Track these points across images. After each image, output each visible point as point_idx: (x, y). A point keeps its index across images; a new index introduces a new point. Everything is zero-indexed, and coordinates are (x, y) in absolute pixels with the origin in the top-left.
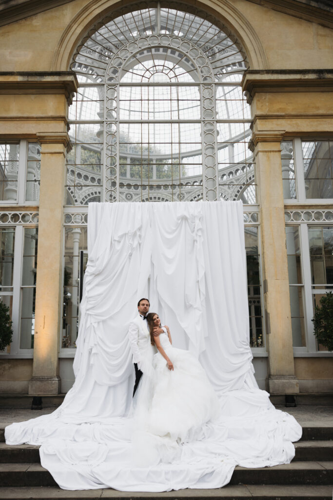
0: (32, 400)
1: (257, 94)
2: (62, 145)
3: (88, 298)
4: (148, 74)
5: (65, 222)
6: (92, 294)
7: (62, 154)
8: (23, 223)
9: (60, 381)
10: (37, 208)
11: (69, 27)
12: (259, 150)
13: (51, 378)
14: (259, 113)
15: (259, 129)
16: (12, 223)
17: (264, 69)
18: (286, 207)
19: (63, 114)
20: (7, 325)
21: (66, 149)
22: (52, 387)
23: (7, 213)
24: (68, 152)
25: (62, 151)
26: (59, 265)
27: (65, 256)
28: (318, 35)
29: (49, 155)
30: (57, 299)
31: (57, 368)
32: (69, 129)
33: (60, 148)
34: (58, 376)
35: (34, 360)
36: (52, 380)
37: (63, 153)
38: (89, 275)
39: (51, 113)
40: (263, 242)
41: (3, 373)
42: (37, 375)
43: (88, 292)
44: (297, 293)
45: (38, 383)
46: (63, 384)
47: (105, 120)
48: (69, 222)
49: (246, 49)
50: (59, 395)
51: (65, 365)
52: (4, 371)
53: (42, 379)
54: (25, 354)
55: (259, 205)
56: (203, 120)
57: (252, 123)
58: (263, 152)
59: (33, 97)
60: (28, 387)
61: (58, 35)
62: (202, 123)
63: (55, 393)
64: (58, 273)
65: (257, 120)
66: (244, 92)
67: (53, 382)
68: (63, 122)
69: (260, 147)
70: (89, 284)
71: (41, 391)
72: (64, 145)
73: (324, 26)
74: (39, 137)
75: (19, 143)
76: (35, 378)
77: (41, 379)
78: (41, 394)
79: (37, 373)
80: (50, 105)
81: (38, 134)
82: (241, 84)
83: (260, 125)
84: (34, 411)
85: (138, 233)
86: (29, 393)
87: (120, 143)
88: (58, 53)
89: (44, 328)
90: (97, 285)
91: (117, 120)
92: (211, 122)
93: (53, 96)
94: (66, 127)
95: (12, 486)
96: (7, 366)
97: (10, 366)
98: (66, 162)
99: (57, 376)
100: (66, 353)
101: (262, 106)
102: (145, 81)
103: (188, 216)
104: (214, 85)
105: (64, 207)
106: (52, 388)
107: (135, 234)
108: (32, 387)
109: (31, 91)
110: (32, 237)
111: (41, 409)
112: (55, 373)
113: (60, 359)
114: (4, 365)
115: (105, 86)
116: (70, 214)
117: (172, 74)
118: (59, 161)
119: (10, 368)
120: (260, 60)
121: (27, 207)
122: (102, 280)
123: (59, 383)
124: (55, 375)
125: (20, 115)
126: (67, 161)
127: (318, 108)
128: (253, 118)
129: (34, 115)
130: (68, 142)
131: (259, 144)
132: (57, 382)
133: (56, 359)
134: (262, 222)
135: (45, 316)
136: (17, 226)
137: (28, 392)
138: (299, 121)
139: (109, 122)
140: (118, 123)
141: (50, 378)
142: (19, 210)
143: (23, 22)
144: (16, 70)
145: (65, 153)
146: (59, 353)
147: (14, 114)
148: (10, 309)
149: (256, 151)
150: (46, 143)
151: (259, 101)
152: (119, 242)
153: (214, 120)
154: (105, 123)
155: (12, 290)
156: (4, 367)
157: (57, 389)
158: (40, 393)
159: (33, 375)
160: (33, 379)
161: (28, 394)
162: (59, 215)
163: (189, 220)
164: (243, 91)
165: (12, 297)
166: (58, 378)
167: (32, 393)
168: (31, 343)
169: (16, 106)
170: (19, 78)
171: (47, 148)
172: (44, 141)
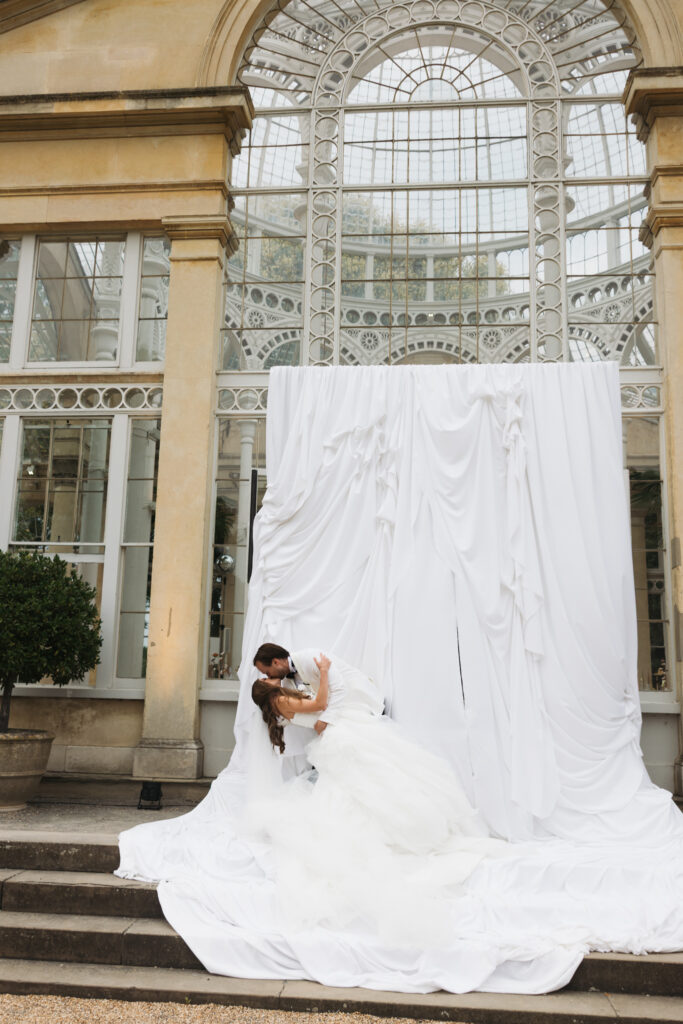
0: (139, 789)
1: (659, 120)
2: (215, 243)
3: (263, 572)
4: (408, 85)
5: (220, 406)
6: (273, 563)
7: (216, 262)
8: (128, 408)
9: (201, 749)
10: (159, 377)
12: (664, 244)
13: (182, 744)
14: (664, 162)
15: (664, 199)
16: (106, 409)
17: (676, 65)
19: (218, 177)
20: (91, 627)
21: (224, 251)
22: (185, 763)
23: (95, 387)
24: (228, 256)
25: (215, 254)
26: (203, 500)
27: (217, 480)
29: (187, 263)
30: (199, 575)
31: (195, 723)
32: (231, 206)
33: (211, 247)
34: (198, 740)
35: (147, 703)
36: (184, 746)
37: (218, 258)
38: (267, 522)
39: (194, 176)
40: (670, 453)
41: (79, 728)
42: (151, 736)
43: (265, 558)
45: (155, 753)
46: (208, 758)
47: (310, 185)
48: (228, 407)
49: (635, 19)
50: (199, 781)
51: (214, 720)
52: (81, 723)
53: (163, 743)
54: (128, 689)
55: (662, 369)
56: (534, 180)
57: (649, 183)
58: (673, 248)
59: (155, 141)
60: (133, 761)
61: (213, 10)
62: (531, 186)
63: (190, 775)
64: (202, 515)
65: (660, 178)
66: (630, 116)
67: (187, 751)
68: (220, 192)
69: (665, 237)
70: (268, 541)
71: (159, 771)
72: (221, 242)
74: (167, 226)
75: (123, 239)
76: (146, 741)
77: (160, 745)
78: (159, 777)
79: (151, 730)
80: (193, 158)
81: (164, 221)
82: (623, 99)
83: (666, 190)
84: (144, 811)
85: (377, 432)
86: (135, 774)
87: (343, 236)
88: (213, 47)
89: (168, 634)
90: (284, 544)
91: (337, 186)
92: (553, 185)
93: (199, 139)
94: (226, 203)
95: (92, 962)
96: (88, 713)
97: (94, 713)
98: (223, 277)
99: (195, 739)
100: (219, 689)
101: (673, 146)
102: (403, 98)
103: (494, 394)
104: (559, 103)
105: (217, 374)
106: (184, 766)
107: (369, 433)
108: (140, 760)
109: (151, 130)
110: (147, 436)
111: (159, 808)
112: (192, 732)
113: (202, 703)
114: (81, 712)
115: (313, 113)
116: (231, 390)
117: (462, 83)
118: (210, 275)
119: (94, 718)
120: (667, 43)
121: (138, 376)
122: (294, 533)
123: (199, 754)
124: (191, 737)
125: (127, 181)
126: (226, 275)
128: (650, 175)
129: (158, 180)
130: (231, 236)
131: (664, 233)
132: (195, 751)
133: (194, 703)
134: (668, 407)
135: (171, 610)
136: (116, 416)
137: (131, 770)
139: (319, 191)
140: (339, 192)
141: (179, 744)
142: (121, 382)
144: (121, 88)
145: (223, 258)
146: (200, 689)
147: (116, 178)
148: (96, 593)
149: (656, 248)
150: (181, 238)
151: (663, 134)
152: (334, 450)
153: (557, 179)
154: (311, 192)
155: (102, 550)
156: (83, 716)
157: (195, 766)
158: (157, 775)
159: (144, 735)
160: (142, 743)
161: (131, 775)
162: (205, 391)
163: (494, 403)
164: (628, 113)
165: (101, 566)
166: (196, 743)
167: (141, 773)
168: (141, 666)
169: (120, 162)
170: (128, 105)
171: (184, 249)
172: (178, 235)
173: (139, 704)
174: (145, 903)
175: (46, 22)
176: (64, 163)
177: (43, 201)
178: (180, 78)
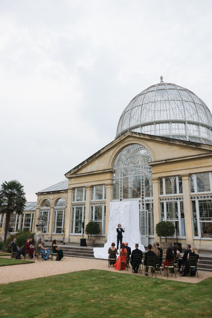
1: (152, 167)
8: (104, 204)
10: (106, 201)
11: (111, 156)
14: (153, 172)
15: (153, 177)
16: (102, 205)
18: (159, 197)
21: (112, 186)
23: (101, 202)
28: (168, 148)
35: (105, 237)
37: (110, 187)
39: (108, 178)
54: (104, 235)
56: (141, 175)
60: (104, 243)
61: (109, 158)
65: (152, 174)
68: (110, 180)
73: (170, 145)
80: (108, 176)
88: (109, 163)
96: (101, 238)
98: (112, 189)
101: (154, 170)
104: (144, 165)
105: (111, 200)
115: (120, 169)
118: (110, 189)
127: (168, 169)
129: (105, 179)
130: (113, 184)
131: (153, 181)
138: (162, 174)
142: (103, 202)
143: (103, 157)
144: (102, 169)
147: (101, 179)
153: (144, 175)
154: (120, 178)
155: (102, 220)
165: (102, 222)
169: (102, 177)
170: (101, 172)
171: (107, 187)
172: (107, 185)
175: (95, 162)
177: (95, 182)
178: (106, 167)
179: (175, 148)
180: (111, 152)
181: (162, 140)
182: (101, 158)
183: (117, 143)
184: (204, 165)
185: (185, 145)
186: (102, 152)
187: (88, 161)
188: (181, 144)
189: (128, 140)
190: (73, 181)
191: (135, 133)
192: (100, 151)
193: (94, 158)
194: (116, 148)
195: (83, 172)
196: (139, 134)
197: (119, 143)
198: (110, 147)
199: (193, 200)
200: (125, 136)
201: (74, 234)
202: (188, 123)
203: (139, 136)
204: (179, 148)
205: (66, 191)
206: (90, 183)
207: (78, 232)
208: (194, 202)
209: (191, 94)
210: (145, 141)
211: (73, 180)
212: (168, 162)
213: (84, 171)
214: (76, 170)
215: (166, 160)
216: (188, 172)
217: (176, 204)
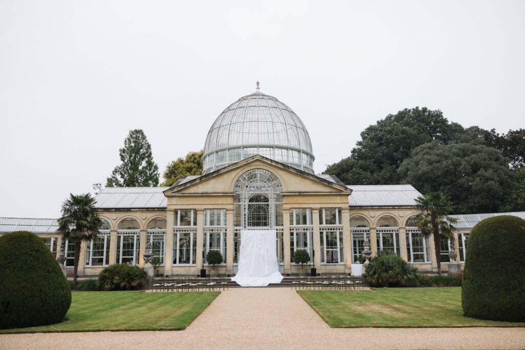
0: (227, 275)
1: (284, 197)
5: (235, 231)
7: (233, 214)
8: (223, 232)
9: (233, 271)
10: (226, 228)
11: (233, 179)
16: (220, 232)
17: (285, 191)
18: (289, 227)
19: (232, 203)
20: (221, 257)
23: (218, 229)
29: (229, 214)
31: (233, 268)
33: (232, 212)
39: (229, 203)
44: (292, 249)
51: (235, 268)
54: (224, 265)
58: (285, 213)
59: (225, 199)
61: (231, 180)
65: (284, 204)
68: (233, 205)
73: (302, 178)
77: (229, 271)
79: (228, 269)
80: (230, 200)
88: (231, 185)
89: (229, 258)
93: (230, 198)
97: (221, 268)
100: (235, 264)
101: (285, 200)
105: (233, 227)
106: (231, 273)
110: (225, 235)
113: (233, 266)
120: (285, 188)
121: (224, 227)
122: (244, 248)
125: (222, 203)
129: (225, 203)
131: (284, 211)
134: (284, 231)
138: (294, 205)
141: (231, 271)
143: (221, 177)
144: (221, 191)
146: (233, 264)
147: (220, 203)
155: (220, 248)
157: (233, 273)
160: (227, 270)
162: (232, 230)
165: (221, 250)
167: (227, 273)
168: (225, 262)
169: (220, 201)
170: (221, 195)
171: (228, 212)
172: (227, 210)
173: (226, 266)
174: (235, 282)
175: (209, 181)
176: (213, 201)
177: (210, 206)
178: (227, 190)
179: (307, 182)
180: (233, 174)
181: (296, 172)
182: (219, 178)
183: (242, 166)
184: (333, 202)
185: (318, 181)
186: (222, 172)
187: (201, 179)
188: (315, 179)
189: (255, 164)
190: (174, 201)
191: (267, 159)
192: (220, 170)
193: (211, 176)
194: (240, 170)
195: (192, 192)
196: (271, 160)
197: (245, 165)
198: (233, 168)
199: (322, 231)
200: (253, 159)
201: (178, 264)
202: (303, 153)
203: (270, 163)
204: (311, 182)
205: (141, 210)
206: (204, 206)
207: (185, 262)
208: (321, 233)
209: (292, 114)
210: (276, 169)
211: (174, 199)
212: (301, 194)
213: (192, 190)
214: (182, 188)
215: (299, 192)
216: (319, 206)
217: (305, 234)
